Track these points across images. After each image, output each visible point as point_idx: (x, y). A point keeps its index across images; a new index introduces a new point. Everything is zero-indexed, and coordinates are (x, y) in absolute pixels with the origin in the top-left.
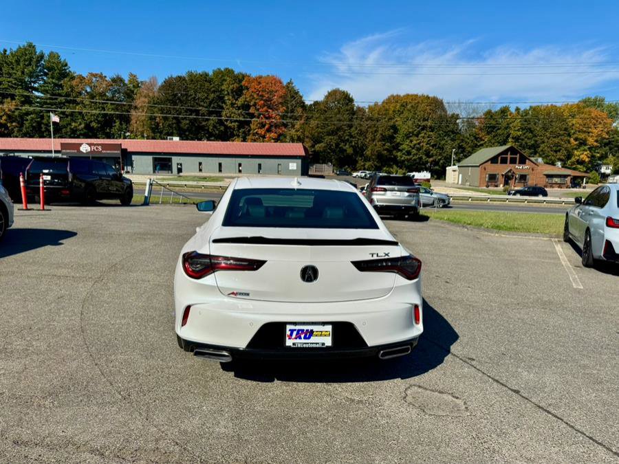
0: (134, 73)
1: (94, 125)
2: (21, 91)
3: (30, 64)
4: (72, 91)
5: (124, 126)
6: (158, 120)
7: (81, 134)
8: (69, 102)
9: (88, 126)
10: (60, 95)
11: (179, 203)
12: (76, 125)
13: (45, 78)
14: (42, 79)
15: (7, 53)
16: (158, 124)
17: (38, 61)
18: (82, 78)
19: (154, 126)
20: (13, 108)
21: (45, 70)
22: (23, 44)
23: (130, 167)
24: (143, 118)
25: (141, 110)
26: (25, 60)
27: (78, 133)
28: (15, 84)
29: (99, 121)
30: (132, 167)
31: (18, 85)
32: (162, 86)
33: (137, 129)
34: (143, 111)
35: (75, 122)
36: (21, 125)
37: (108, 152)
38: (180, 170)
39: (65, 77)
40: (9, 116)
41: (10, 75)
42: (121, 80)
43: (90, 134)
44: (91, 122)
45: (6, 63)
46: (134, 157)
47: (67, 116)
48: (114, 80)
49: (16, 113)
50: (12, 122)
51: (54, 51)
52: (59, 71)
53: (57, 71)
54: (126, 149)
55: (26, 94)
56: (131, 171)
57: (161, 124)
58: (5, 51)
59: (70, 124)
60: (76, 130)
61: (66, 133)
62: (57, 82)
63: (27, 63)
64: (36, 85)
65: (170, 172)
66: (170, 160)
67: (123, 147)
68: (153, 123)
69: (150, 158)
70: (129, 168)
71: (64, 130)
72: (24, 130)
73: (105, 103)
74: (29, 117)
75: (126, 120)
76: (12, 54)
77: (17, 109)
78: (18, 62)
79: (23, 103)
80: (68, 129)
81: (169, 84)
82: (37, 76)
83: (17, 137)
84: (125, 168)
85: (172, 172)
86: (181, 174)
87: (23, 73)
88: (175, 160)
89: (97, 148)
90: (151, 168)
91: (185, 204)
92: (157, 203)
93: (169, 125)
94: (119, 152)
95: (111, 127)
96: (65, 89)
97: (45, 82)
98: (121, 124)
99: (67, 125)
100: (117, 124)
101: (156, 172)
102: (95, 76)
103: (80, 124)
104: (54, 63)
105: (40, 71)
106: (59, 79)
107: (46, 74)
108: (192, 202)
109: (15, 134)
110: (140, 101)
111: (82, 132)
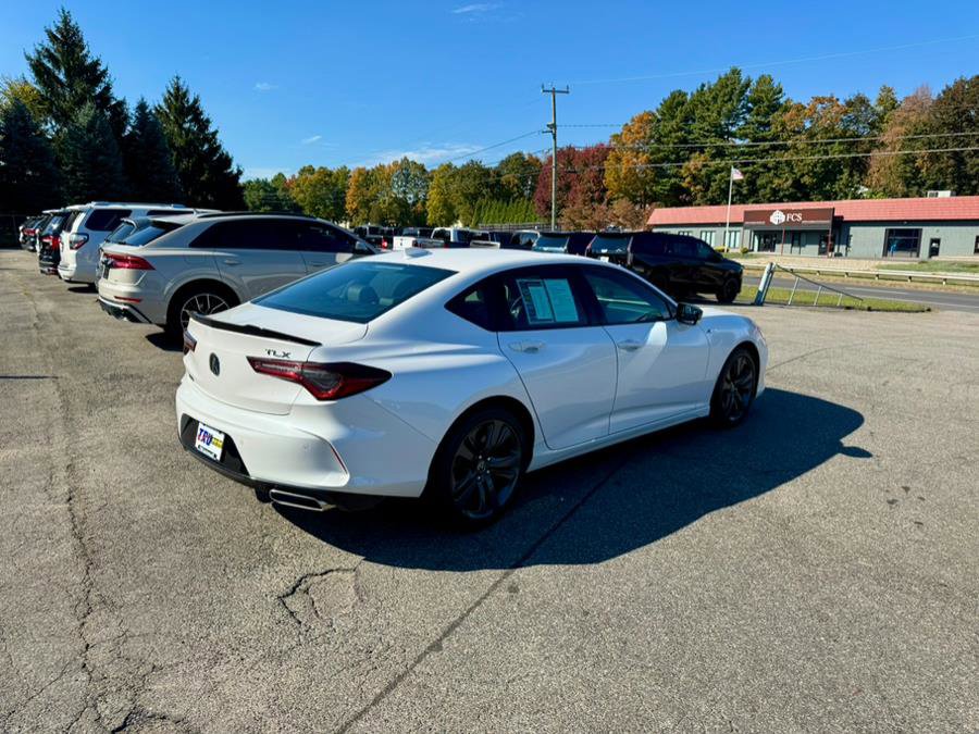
0: (889, 86)
1: (806, 180)
2: (713, 140)
3: (730, 99)
4: (782, 131)
5: (856, 178)
6: (919, 162)
7: (785, 196)
8: (775, 148)
9: (797, 184)
10: (764, 139)
11: (834, 306)
12: (780, 182)
13: (748, 116)
14: (744, 118)
15: (705, 89)
16: (918, 170)
17: (742, 93)
18: (800, 108)
19: (909, 175)
20: (700, 165)
21: (750, 105)
22: (726, 70)
23: (845, 247)
24: (891, 162)
25: (889, 149)
26: (725, 95)
27: (781, 194)
28: (708, 131)
29: (815, 173)
30: (848, 246)
31: (711, 132)
32: (940, 100)
33: (878, 180)
34: (894, 149)
35: (780, 178)
36: (707, 188)
37: (812, 222)
38: (934, 252)
39: (777, 110)
40: (694, 177)
41: (703, 119)
42: (863, 101)
43: (799, 195)
44: (803, 175)
45: (702, 103)
46: (853, 230)
47: (769, 170)
48: (850, 104)
49: (703, 172)
50: (695, 186)
51: (766, 73)
52: (768, 102)
53: (766, 103)
54: (842, 217)
55: (718, 144)
56: (844, 253)
57: (923, 170)
58: (703, 86)
59: (772, 182)
60: (779, 191)
61: (764, 196)
62: (763, 120)
63: (726, 99)
64: (734, 129)
65: (914, 254)
66: (918, 233)
67: (836, 214)
68: (908, 169)
69: (882, 230)
70: (842, 248)
71: (762, 192)
72: (709, 194)
73: (830, 143)
74: (718, 177)
75: (860, 167)
76: (709, 89)
77: (704, 166)
78: (715, 99)
79: (713, 157)
80: (768, 190)
81: (952, 95)
82: (737, 116)
83: (699, 205)
84: (836, 247)
85: (918, 256)
86: (934, 258)
87: (719, 113)
88: (928, 233)
89: (795, 217)
90: (881, 249)
91: (848, 308)
92: (783, 304)
93: (940, 170)
94: (829, 222)
95: (833, 181)
96: (773, 129)
97: (747, 123)
98: (851, 175)
99: (767, 183)
100: (845, 176)
101: (889, 254)
102: (820, 100)
103: (787, 180)
104: (762, 91)
105: (743, 107)
106: (767, 115)
107: (749, 110)
108: (866, 306)
109: (697, 202)
110: (891, 134)
111: (787, 193)
